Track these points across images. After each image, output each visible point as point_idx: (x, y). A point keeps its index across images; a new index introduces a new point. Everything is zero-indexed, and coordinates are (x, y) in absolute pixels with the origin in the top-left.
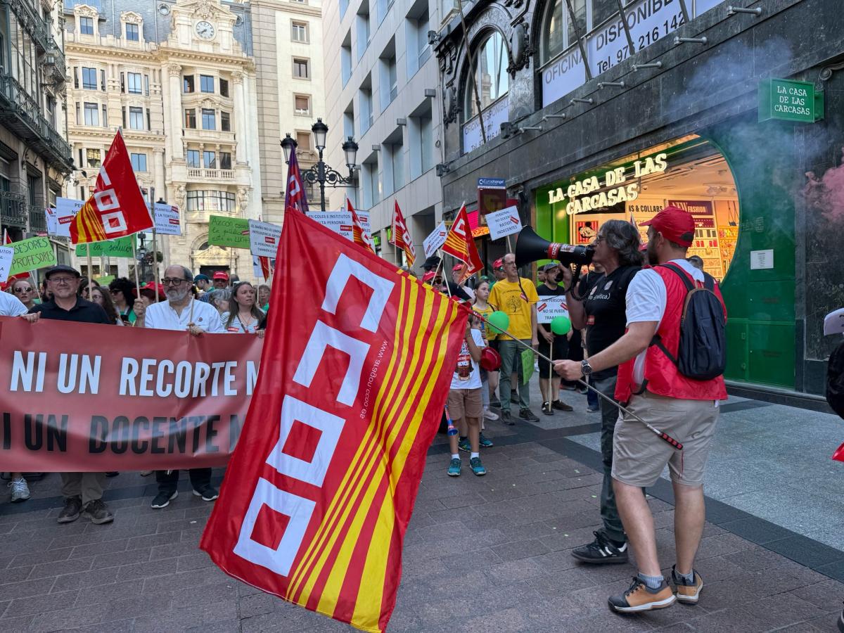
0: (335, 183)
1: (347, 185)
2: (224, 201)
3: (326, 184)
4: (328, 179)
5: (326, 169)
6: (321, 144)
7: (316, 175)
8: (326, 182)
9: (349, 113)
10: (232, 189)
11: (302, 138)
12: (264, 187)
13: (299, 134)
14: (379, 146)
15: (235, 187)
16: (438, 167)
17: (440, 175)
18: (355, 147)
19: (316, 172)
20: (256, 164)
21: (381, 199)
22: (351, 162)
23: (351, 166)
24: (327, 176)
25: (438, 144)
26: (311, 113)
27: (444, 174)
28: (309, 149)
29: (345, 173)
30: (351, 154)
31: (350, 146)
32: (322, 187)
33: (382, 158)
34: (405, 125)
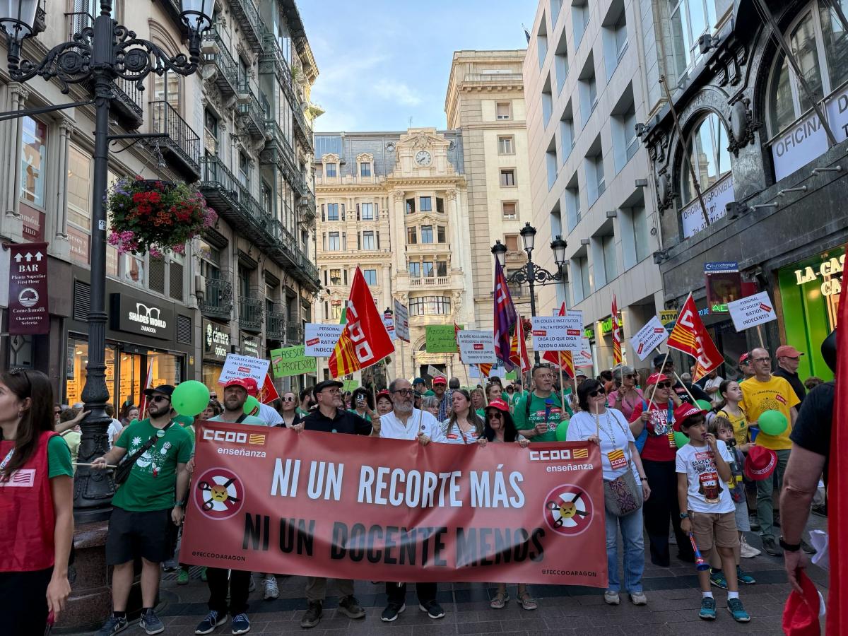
0: (544, 282)
1: (555, 281)
2: (441, 305)
3: (535, 283)
4: (537, 278)
5: (535, 269)
6: (529, 245)
7: (525, 275)
8: (535, 281)
9: (556, 213)
10: (447, 293)
11: (510, 240)
12: (476, 288)
13: (507, 237)
14: (589, 240)
15: (450, 291)
16: (655, 255)
17: (659, 263)
18: (564, 245)
19: (525, 272)
20: (468, 270)
21: (592, 290)
22: (560, 259)
23: (560, 263)
24: (536, 275)
25: (654, 232)
26: (518, 217)
27: (663, 261)
28: (517, 249)
29: (554, 270)
30: (559, 252)
31: (559, 244)
32: (532, 286)
33: (591, 251)
34: (616, 217)
